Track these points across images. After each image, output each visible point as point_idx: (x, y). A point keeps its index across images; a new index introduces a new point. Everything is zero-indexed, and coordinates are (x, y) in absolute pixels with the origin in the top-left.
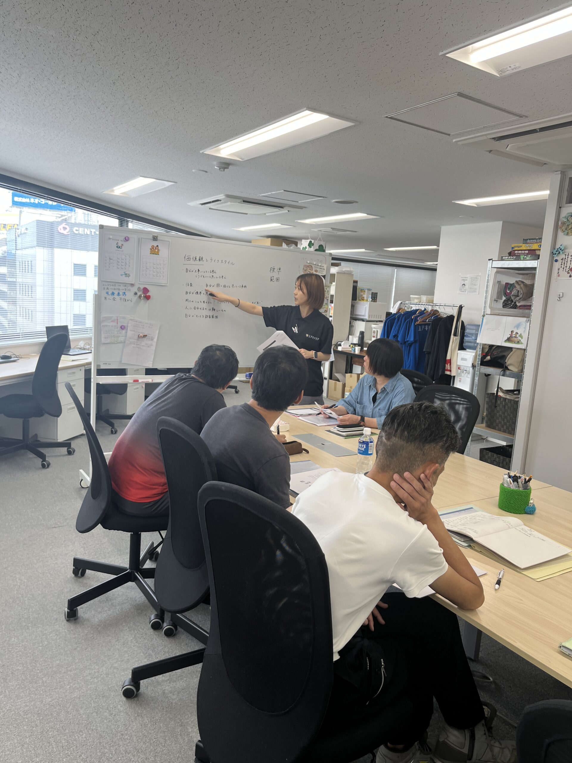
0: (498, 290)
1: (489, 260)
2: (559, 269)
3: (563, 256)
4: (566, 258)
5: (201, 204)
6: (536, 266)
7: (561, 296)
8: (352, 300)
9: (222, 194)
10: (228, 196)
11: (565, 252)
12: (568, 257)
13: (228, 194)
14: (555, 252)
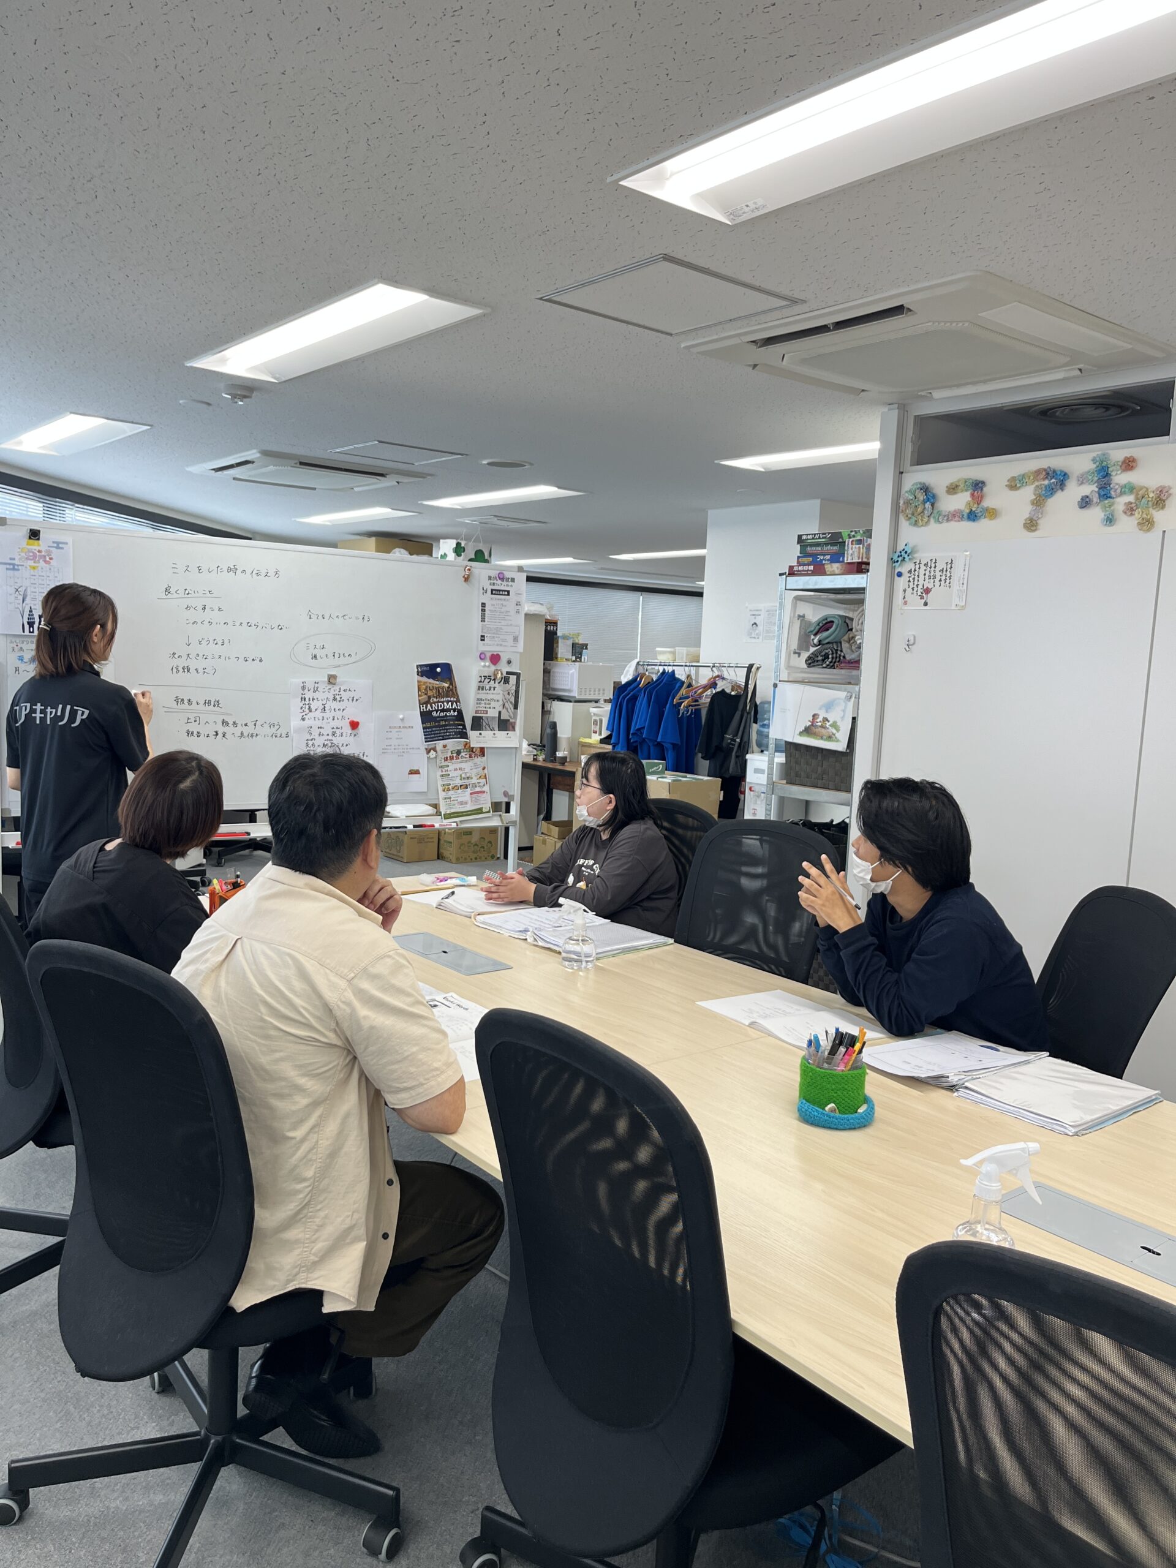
0: (800, 633)
1: (781, 575)
2: (905, 591)
3: (911, 566)
4: (917, 569)
5: (214, 469)
6: (865, 586)
7: (912, 642)
8: (544, 660)
9: (253, 448)
10: (266, 453)
11: (914, 558)
12: (919, 568)
13: (265, 448)
14: (898, 557)
